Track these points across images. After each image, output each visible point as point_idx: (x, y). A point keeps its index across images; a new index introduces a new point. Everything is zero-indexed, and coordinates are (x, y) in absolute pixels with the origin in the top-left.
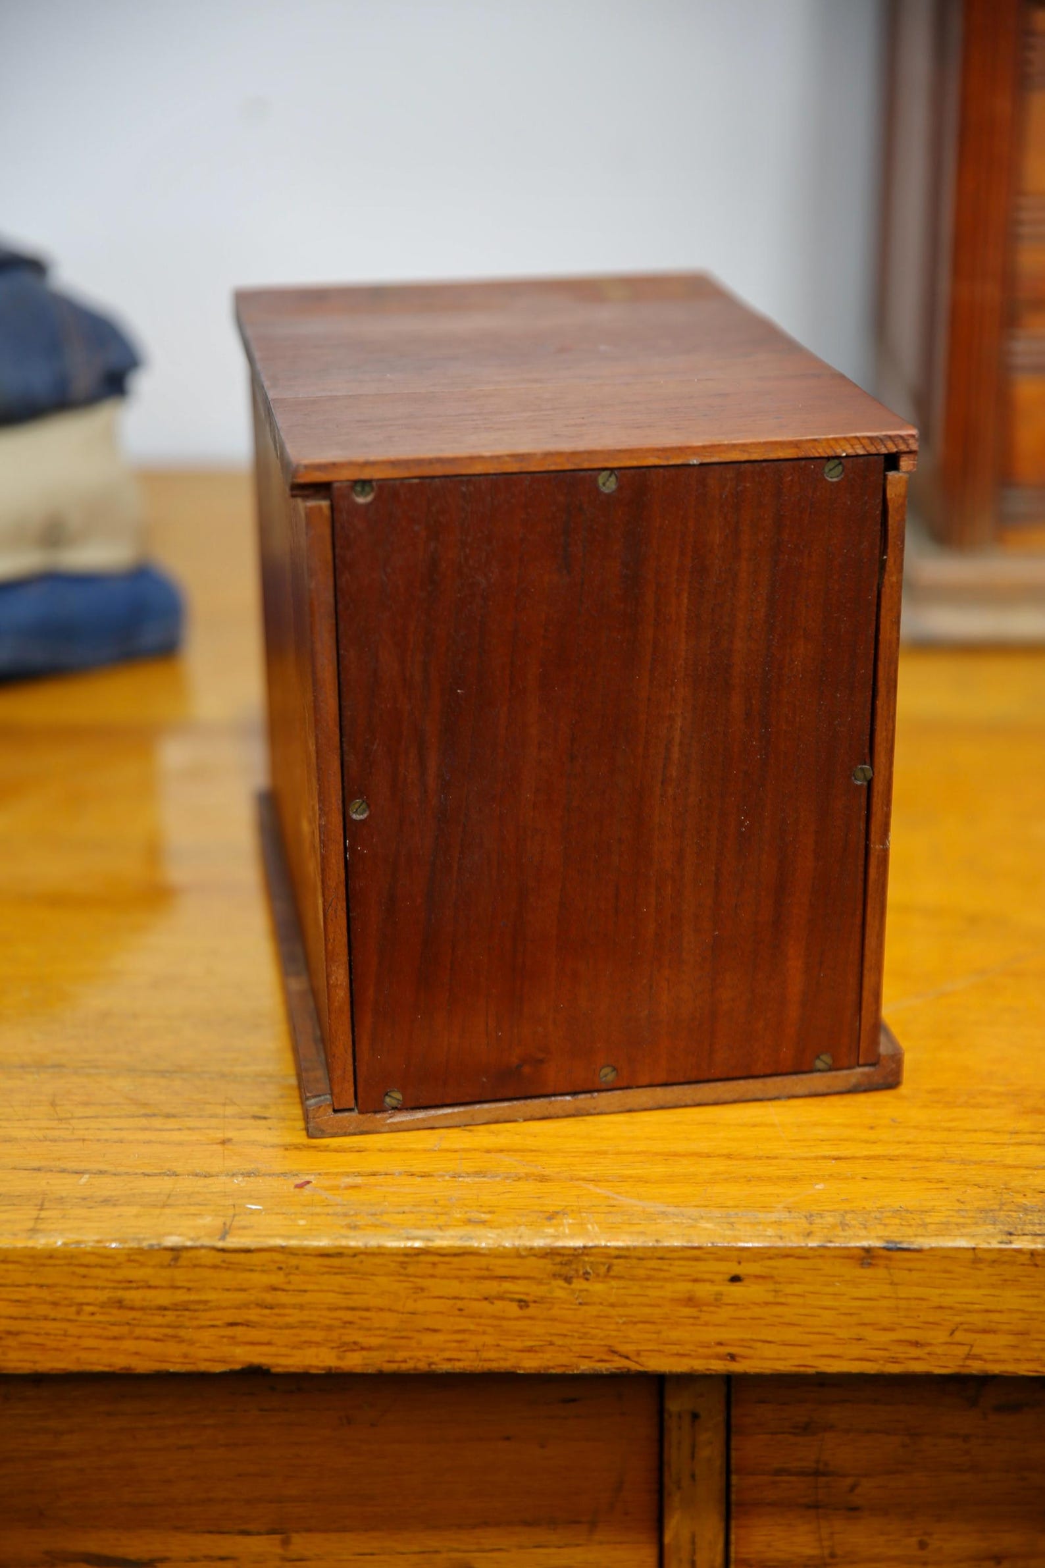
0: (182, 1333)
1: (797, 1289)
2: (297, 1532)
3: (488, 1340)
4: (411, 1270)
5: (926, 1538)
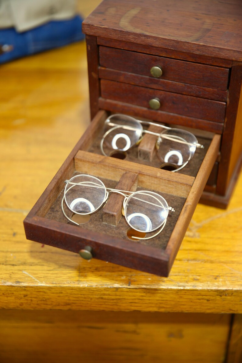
3: (198, 307)
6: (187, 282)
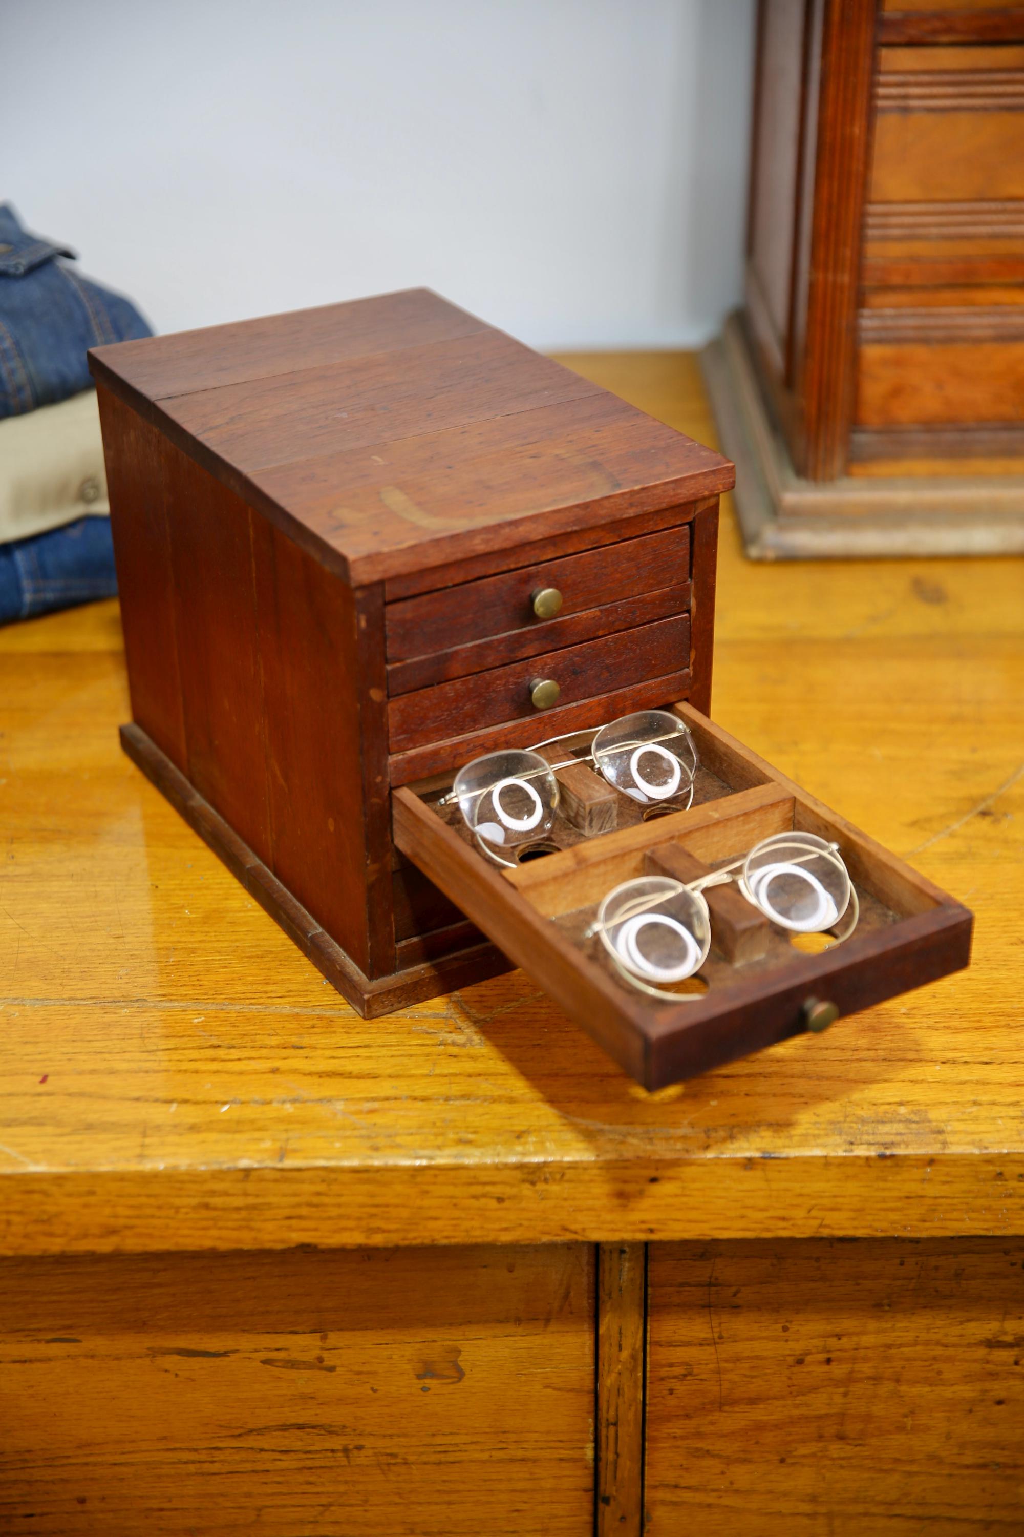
0: (252, 1224)
1: (698, 1185)
2: (332, 1331)
3: (475, 1224)
4: (419, 1179)
5: (787, 1324)
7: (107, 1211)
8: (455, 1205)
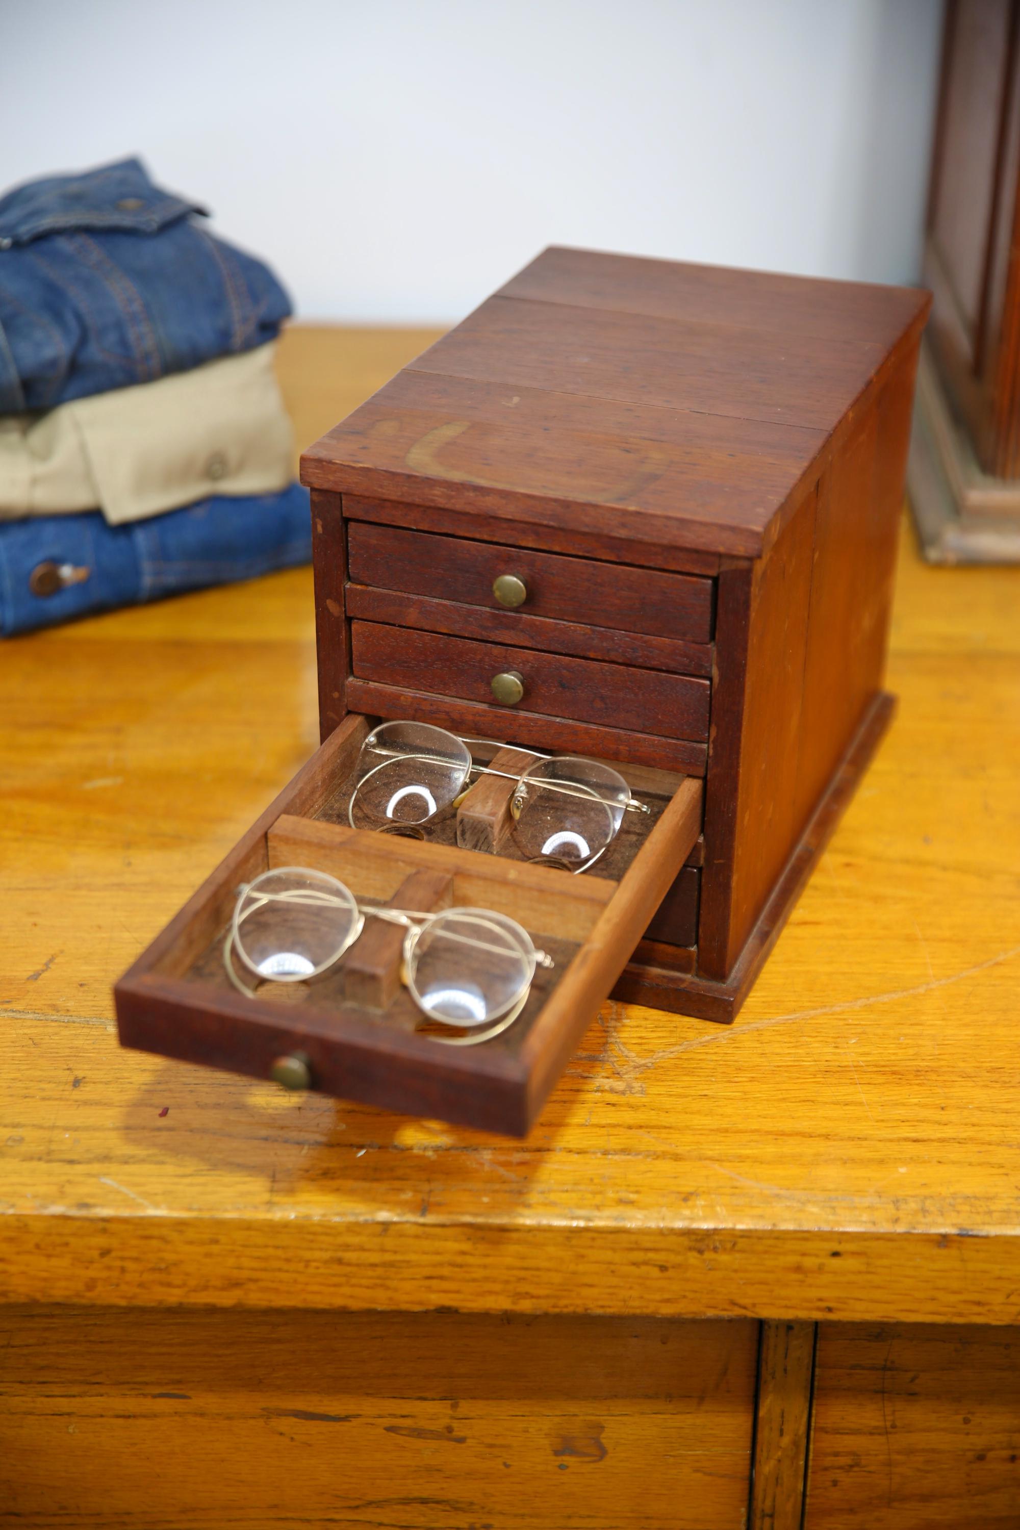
0: (388, 1283)
1: (886, 1262)
2: (464, 1399)
3: (634, 1293)
4: (574, 1242)
5: (969, 1416)
6: (598, 1207)
7: (231, 1261)
8: (613, 1272)
